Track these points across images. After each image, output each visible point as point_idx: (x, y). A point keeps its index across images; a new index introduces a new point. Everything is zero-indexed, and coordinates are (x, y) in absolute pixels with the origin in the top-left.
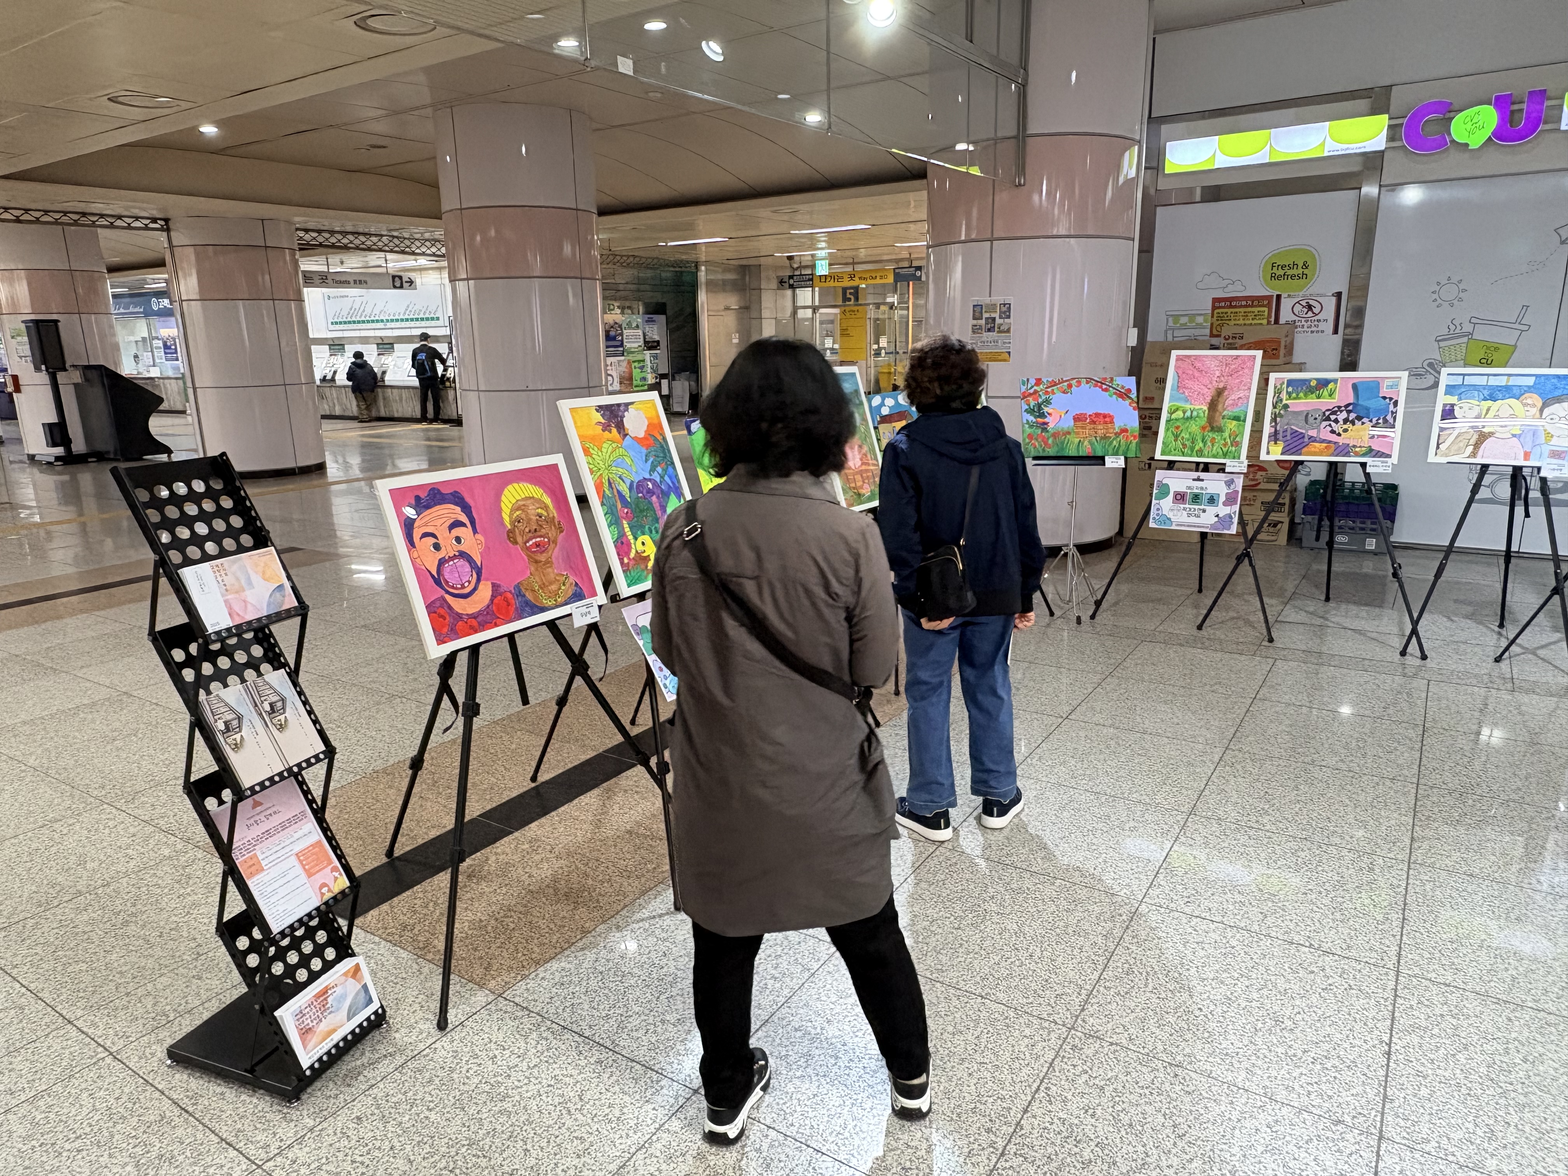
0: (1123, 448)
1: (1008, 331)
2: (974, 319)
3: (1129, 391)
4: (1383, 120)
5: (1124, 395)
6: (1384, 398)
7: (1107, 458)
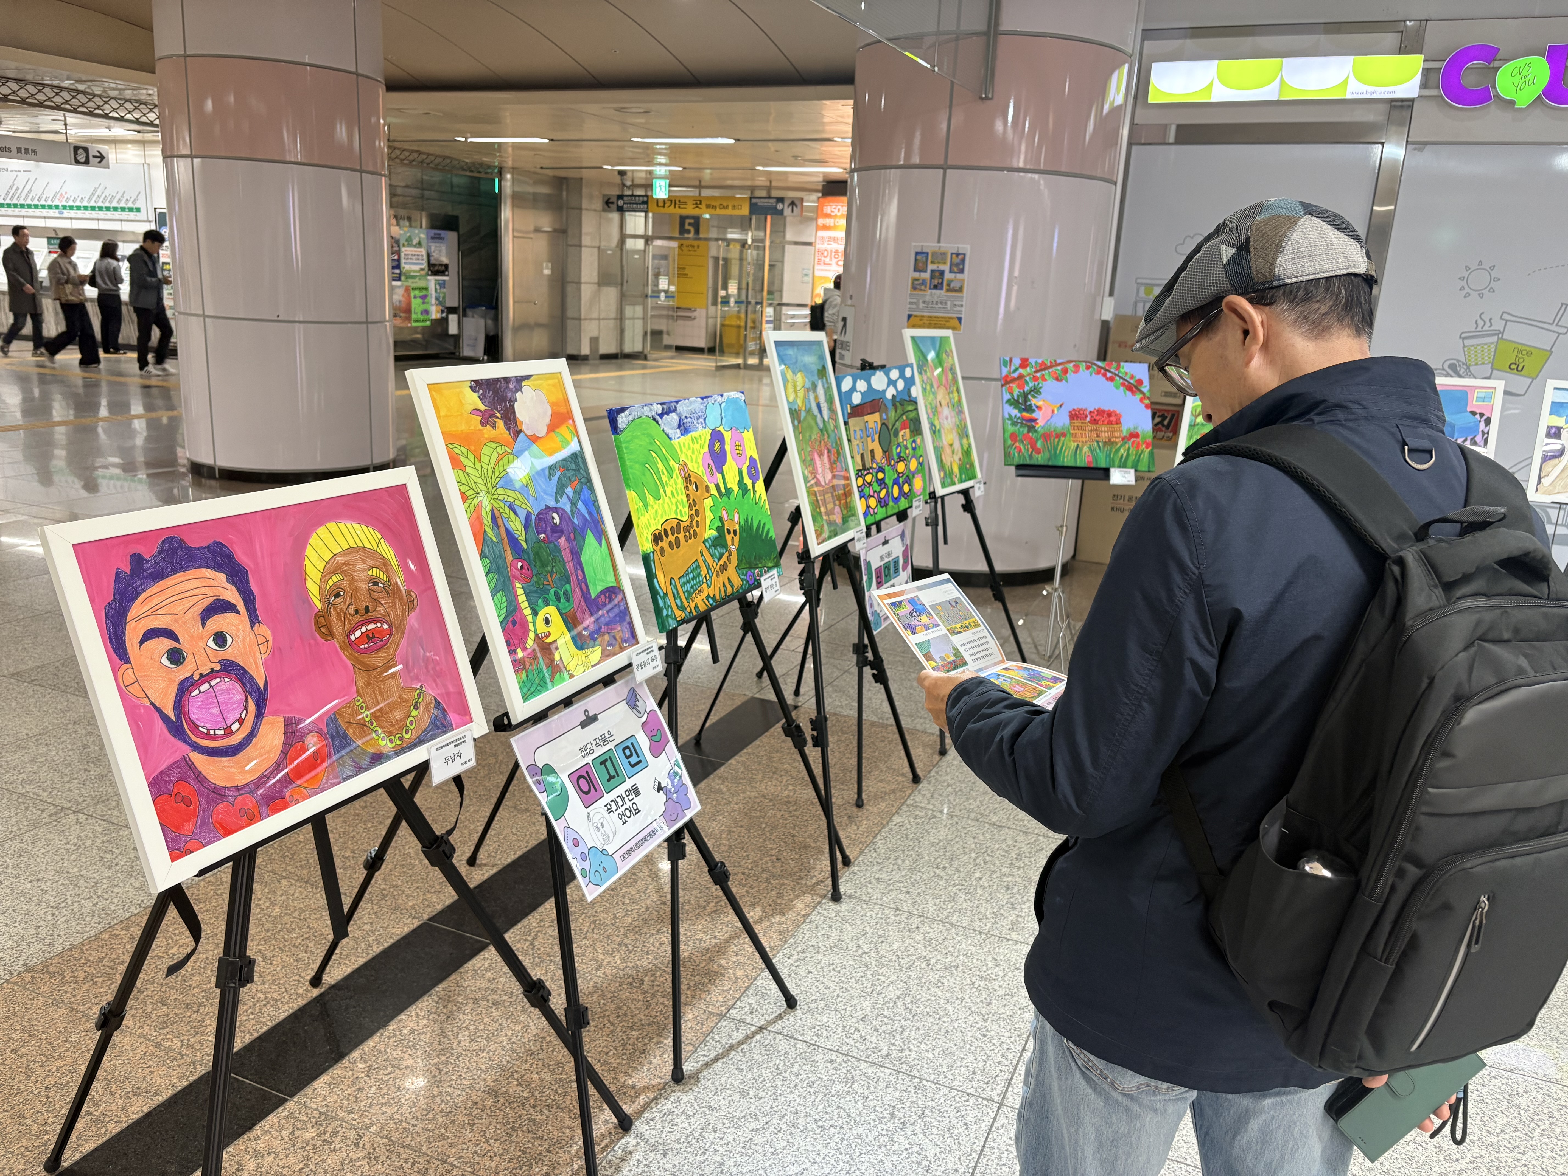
0: (1132, 458)
1: (960, 290)
2: (915, 270)
3: (1140, 382)
4: (1415, 63)
5: (1133, 387)
6: (1473, 413)
7: (1112, 470)
